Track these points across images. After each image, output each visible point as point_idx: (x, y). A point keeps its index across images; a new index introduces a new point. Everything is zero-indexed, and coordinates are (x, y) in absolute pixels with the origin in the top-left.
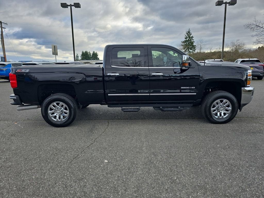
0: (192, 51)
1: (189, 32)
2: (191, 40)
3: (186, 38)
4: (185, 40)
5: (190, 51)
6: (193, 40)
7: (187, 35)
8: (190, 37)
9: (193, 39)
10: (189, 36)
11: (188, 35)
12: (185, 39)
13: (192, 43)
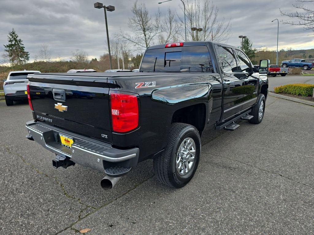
0: (23, 59)
1: (14, 33)
2: (19, 45)
3: (11, 41)
4: (10, 43)
5: (21, 59)
6: (23, 45)
7: (11, 37)
8: (16, 41)
9: (21, 43)
10: (15, 39)
11: (13, 37)
12: (9, 41)
13: (22, 48)
